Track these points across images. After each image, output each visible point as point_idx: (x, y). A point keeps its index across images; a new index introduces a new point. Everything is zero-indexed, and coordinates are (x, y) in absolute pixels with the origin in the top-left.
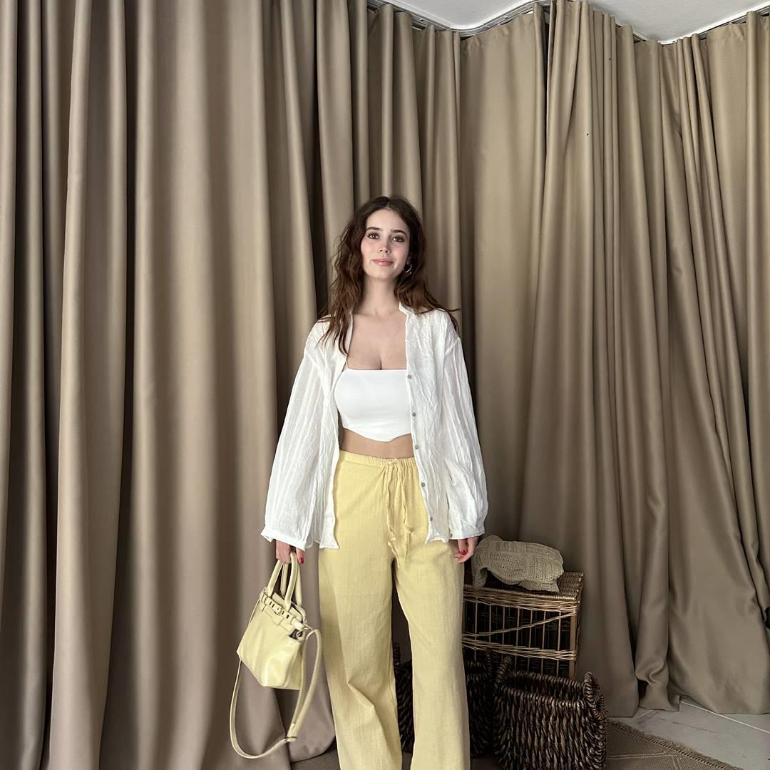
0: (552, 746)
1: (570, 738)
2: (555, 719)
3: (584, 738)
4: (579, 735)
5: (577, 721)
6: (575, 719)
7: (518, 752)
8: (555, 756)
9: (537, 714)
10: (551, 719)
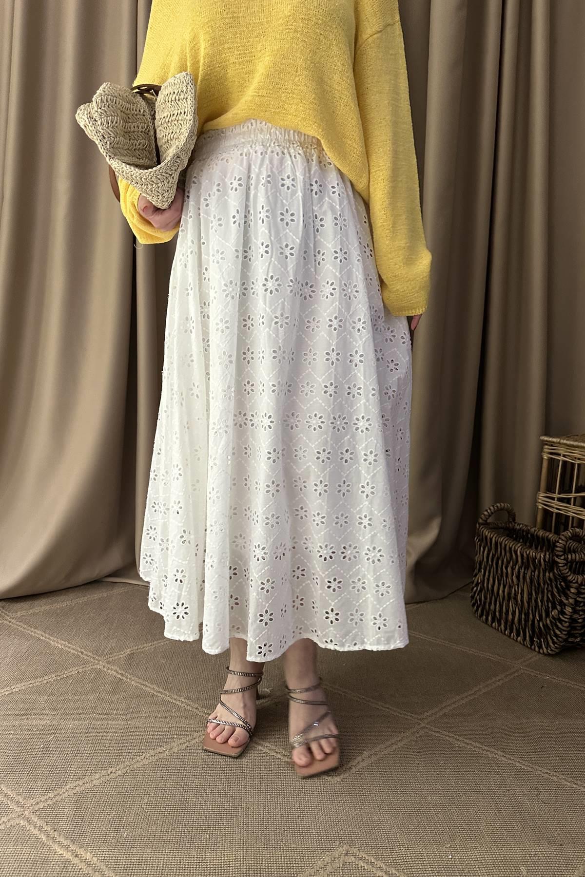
0: (515, 599)
1: (534, 594)
2: (520, 568)
3: (548, 597)
4: (543, 592)
5: (541, 575)
6: (539, 572)
7: (486, 598)
8: (517, 610)
9: (505, 560)
10: (517, 567)
